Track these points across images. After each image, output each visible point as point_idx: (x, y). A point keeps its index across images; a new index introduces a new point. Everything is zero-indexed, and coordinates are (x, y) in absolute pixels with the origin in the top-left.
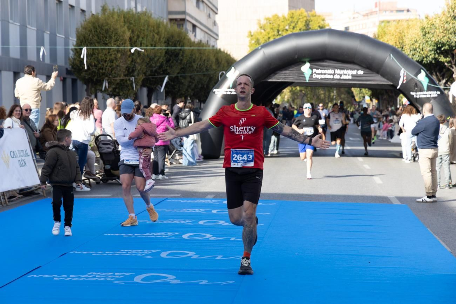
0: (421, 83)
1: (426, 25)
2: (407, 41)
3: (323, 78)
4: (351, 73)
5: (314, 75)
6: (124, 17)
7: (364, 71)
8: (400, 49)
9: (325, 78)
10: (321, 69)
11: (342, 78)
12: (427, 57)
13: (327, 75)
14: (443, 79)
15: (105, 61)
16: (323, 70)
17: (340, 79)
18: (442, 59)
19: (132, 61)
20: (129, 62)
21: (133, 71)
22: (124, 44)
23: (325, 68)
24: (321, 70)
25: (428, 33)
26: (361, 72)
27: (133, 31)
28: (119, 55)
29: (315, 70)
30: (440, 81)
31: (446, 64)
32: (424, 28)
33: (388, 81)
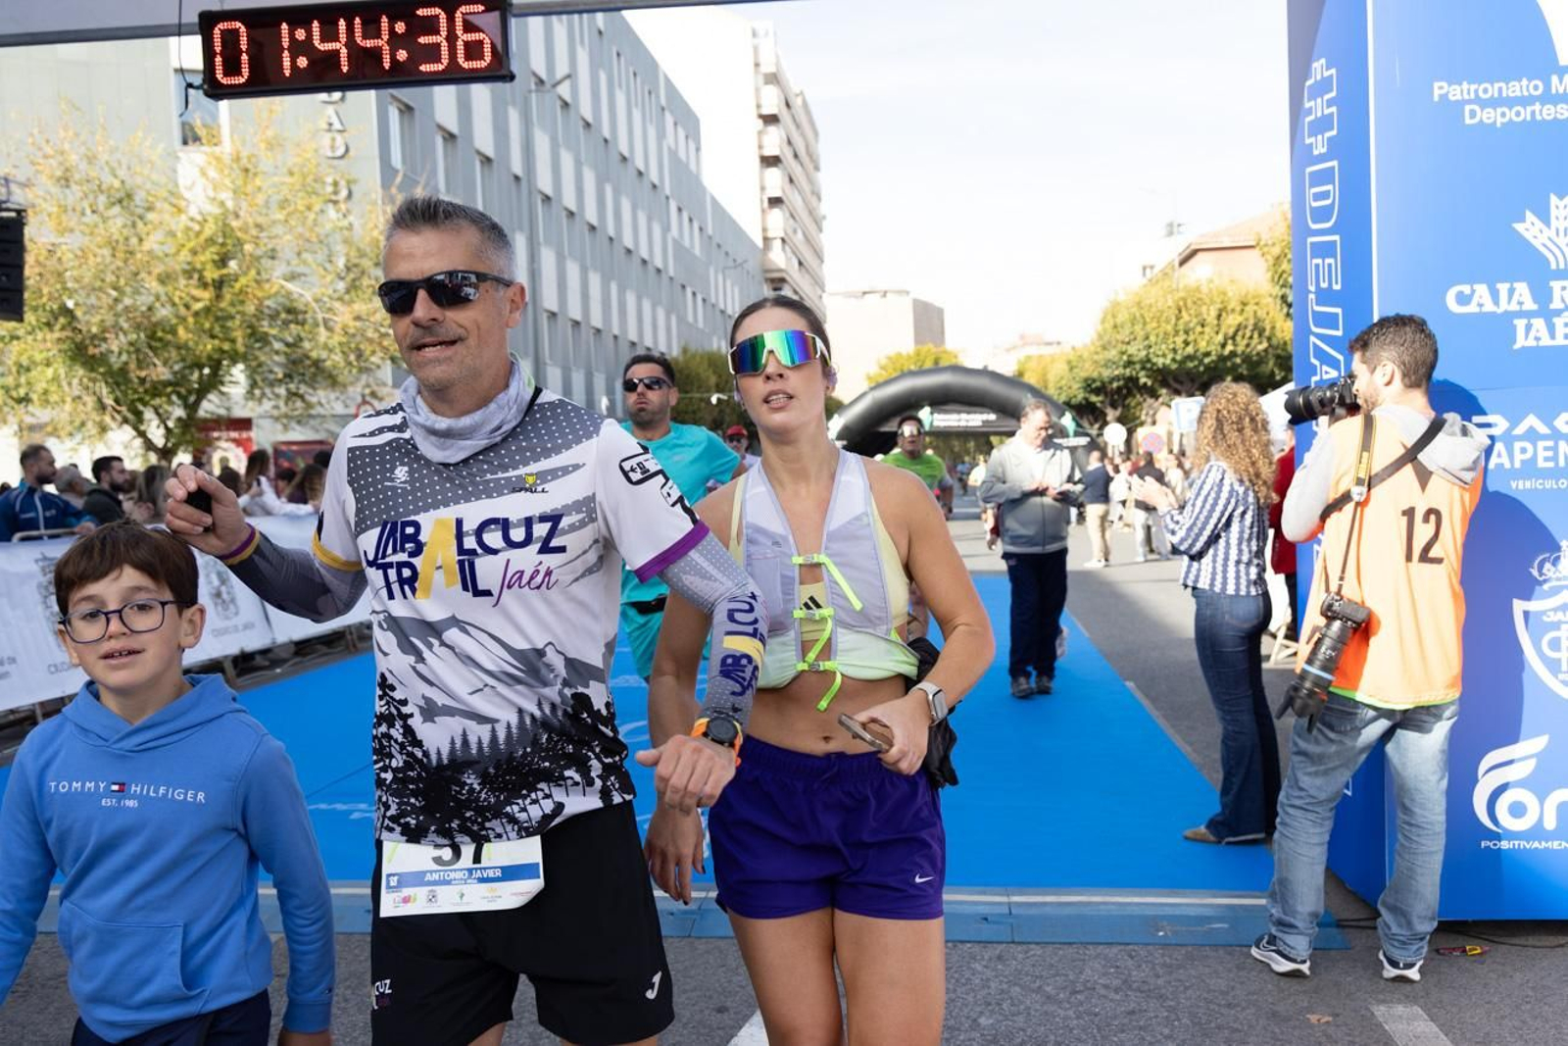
1: (1071, 358)
2: (1052, 378)
6: (709, 359)
8: (1043, 390)
12: (1075, 396)
14: (1096, 421)
15: (686, 413)
18: (1094, 398)
19: (721, 411)
20: (715, 414)
21: (722, 424)
22: (709, 391)
25: (1076, 367)
27: (720, 376)
28: (703, 405)
30: (1092, 425)
31: (1099, 405)
32: (1069, 362)
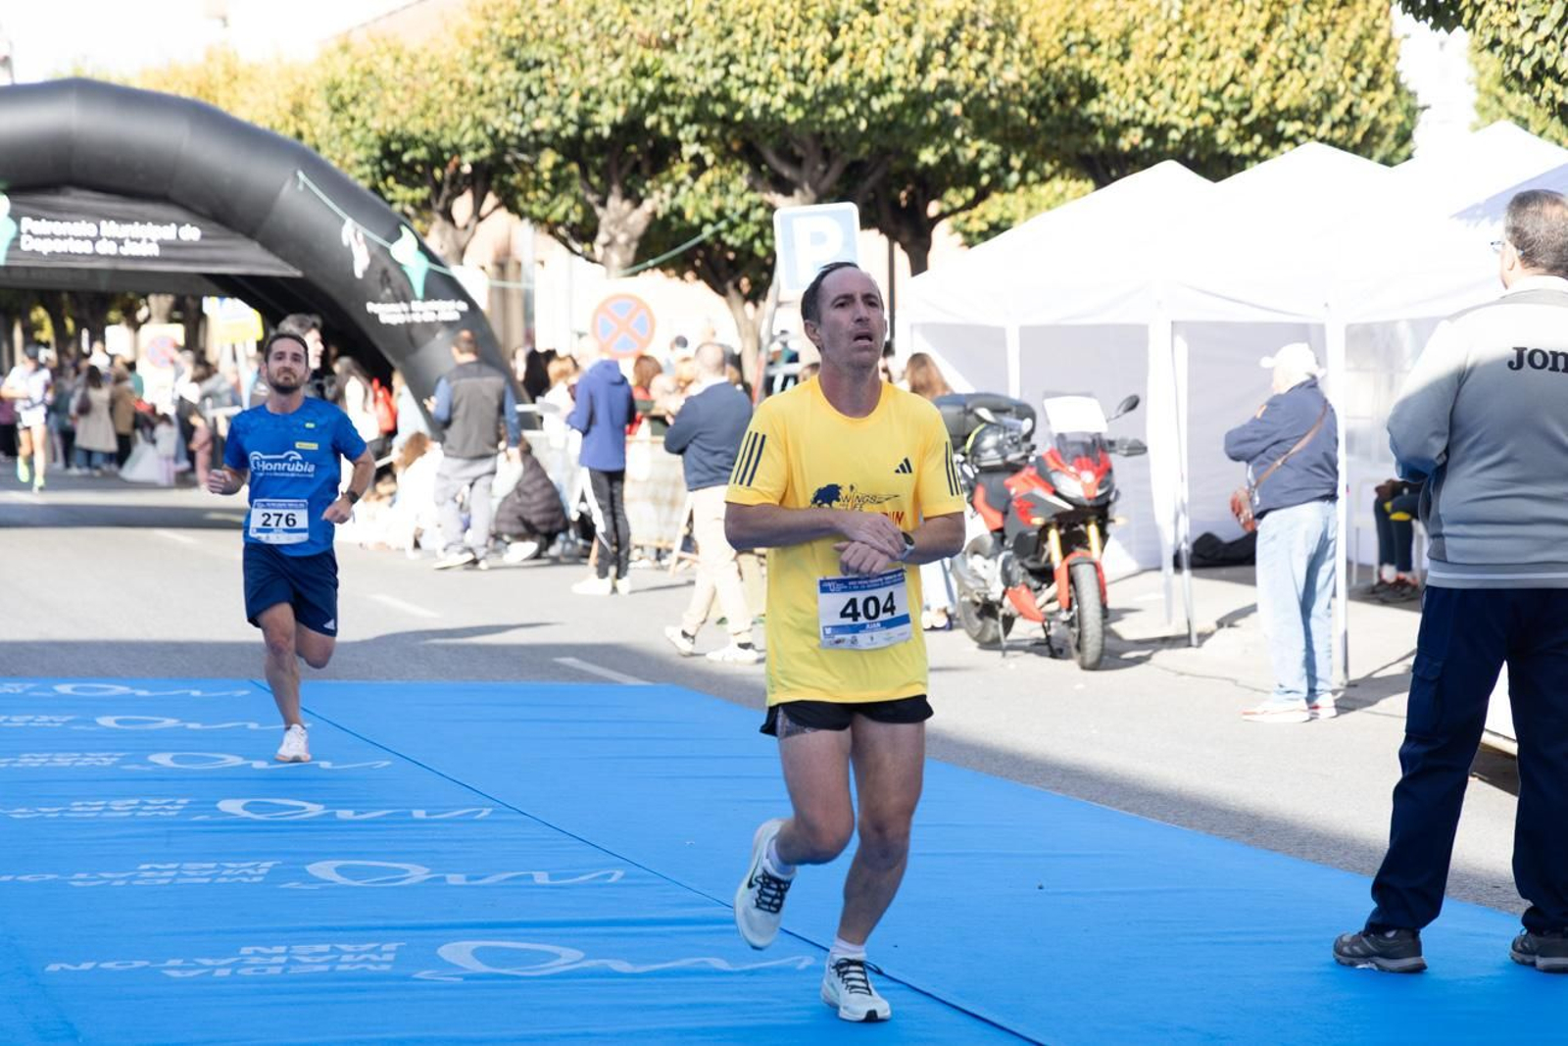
0: (405, 274)
3: (58, 250)
4: (159, 238)
5: (24, 238)
7: (200, 228)
9: (66, 250)
10: (48, 220)
11: (125, 251)
13: (71, 239)
16: (57, 223)
17: (119, 257)
23: (66, 216)
24: (50, 223)
26: (191, 233)
29: (27, 223)
33: (285, 265)
